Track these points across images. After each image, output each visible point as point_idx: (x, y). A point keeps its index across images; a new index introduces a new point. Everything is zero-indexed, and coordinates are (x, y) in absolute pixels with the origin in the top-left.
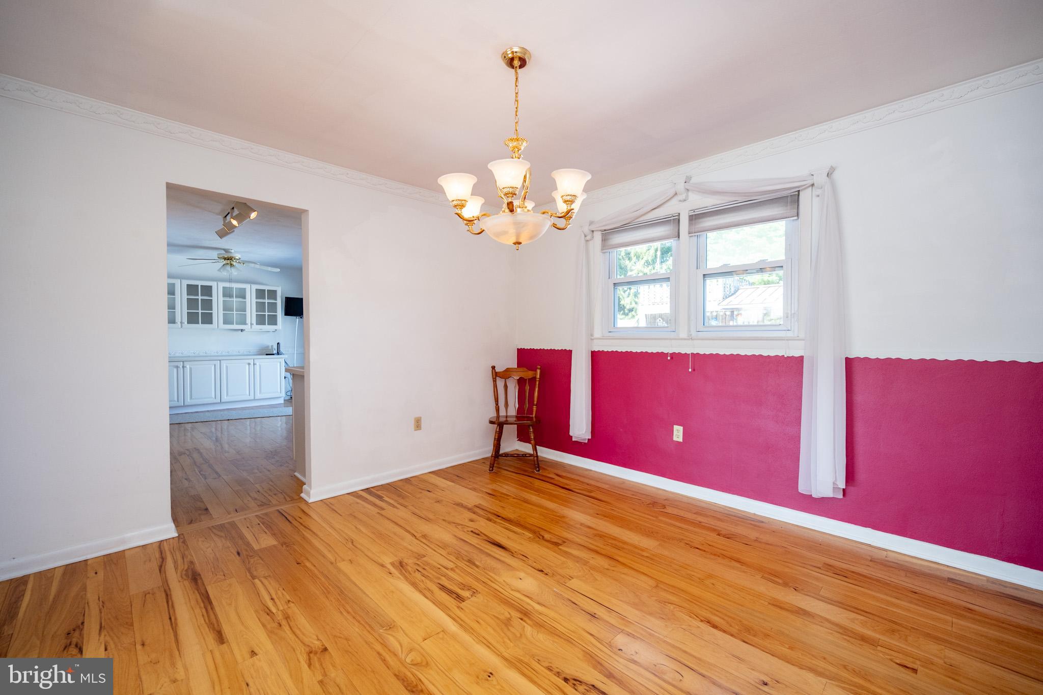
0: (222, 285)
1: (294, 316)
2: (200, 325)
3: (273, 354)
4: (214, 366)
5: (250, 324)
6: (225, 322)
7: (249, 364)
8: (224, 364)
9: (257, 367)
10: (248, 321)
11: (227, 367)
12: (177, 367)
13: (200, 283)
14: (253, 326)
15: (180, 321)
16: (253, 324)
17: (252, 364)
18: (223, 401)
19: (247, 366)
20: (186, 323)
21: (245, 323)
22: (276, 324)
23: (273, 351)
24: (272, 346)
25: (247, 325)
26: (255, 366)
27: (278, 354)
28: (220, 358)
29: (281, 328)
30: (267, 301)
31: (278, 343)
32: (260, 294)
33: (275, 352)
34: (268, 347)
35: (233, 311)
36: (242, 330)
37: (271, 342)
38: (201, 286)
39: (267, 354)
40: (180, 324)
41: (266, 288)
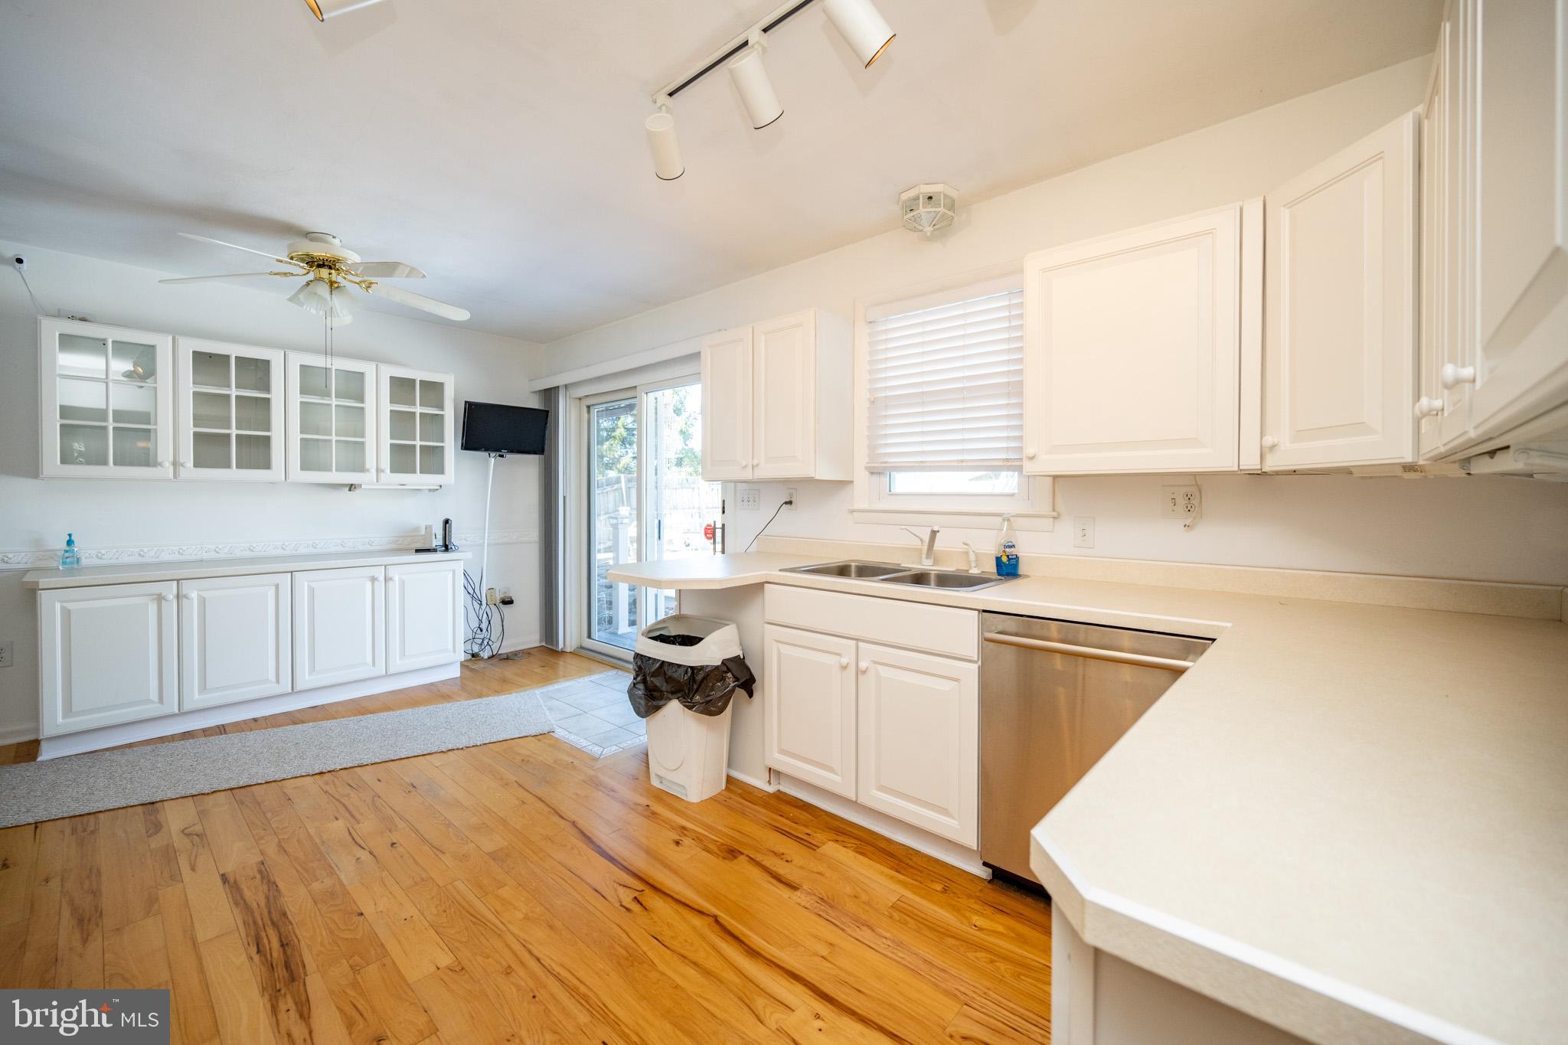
0: (297, 360)
1: (486, 450)
2: (234, 473)
3: (435, 550)
4: (273, 589)
5: (374, 471)
6: (305, 466)
7: (373, 579)
8: (303, 581)
9: (394, 587)
10: (370, 462)
11: (312, 591)
12: (160, 599)
13: (234, 351)
14: (382, 475)
15: (171, 458)
16: (383, 471)
17: (382, 578)
18: (299, 687)
19: (369, 585)
20: (191, 464)
21: (361, 468)
22: (441, 470)
23: (431, 543)
24: (428, 528)
25: (367, 474)
26: (390, 583)
27: (446, 548)
28: (292, 566)
29: (453, 481)
30: (418, 410)
31: (447, 522)
32: (402, 387)
33: (438, 542)
34: (417, 529)
35: (331, 435)
36: (351, 487)
37: (426, 518)
38: (236, 357)
39: (418, 551)
40: (171, 469)
41: (418, 375)
